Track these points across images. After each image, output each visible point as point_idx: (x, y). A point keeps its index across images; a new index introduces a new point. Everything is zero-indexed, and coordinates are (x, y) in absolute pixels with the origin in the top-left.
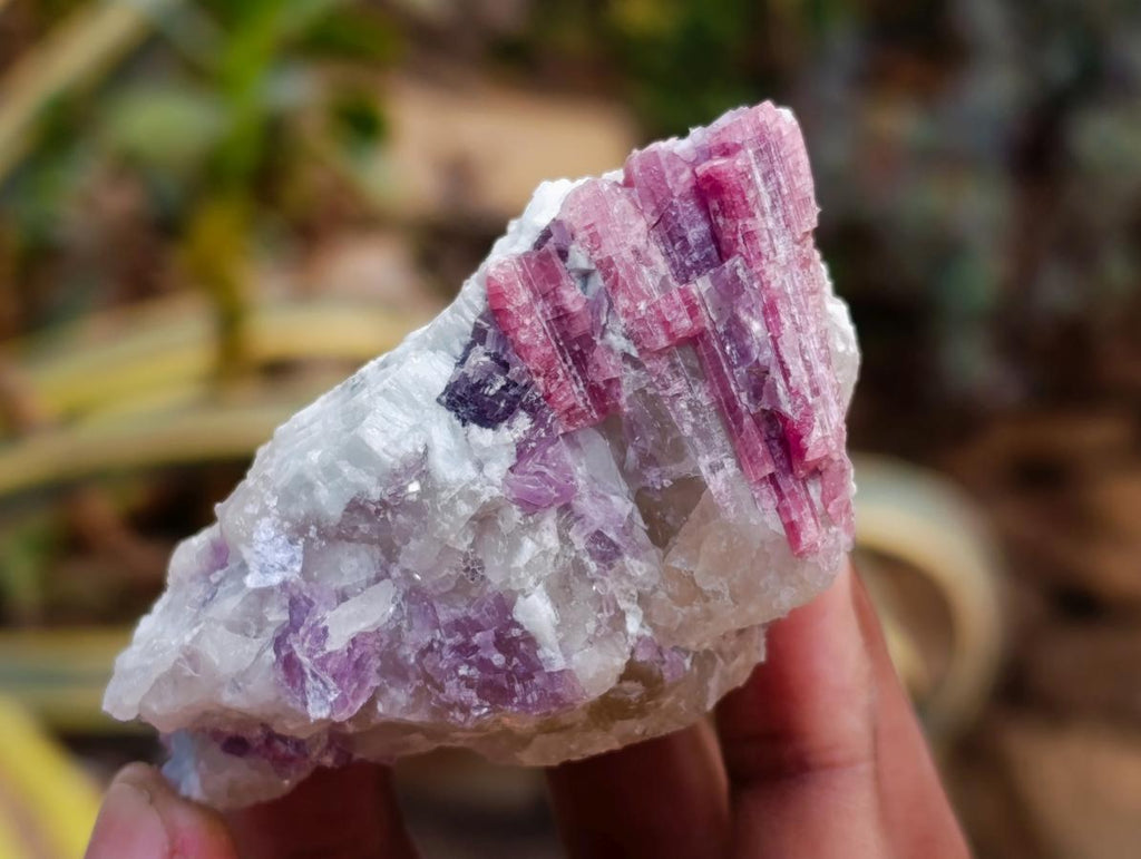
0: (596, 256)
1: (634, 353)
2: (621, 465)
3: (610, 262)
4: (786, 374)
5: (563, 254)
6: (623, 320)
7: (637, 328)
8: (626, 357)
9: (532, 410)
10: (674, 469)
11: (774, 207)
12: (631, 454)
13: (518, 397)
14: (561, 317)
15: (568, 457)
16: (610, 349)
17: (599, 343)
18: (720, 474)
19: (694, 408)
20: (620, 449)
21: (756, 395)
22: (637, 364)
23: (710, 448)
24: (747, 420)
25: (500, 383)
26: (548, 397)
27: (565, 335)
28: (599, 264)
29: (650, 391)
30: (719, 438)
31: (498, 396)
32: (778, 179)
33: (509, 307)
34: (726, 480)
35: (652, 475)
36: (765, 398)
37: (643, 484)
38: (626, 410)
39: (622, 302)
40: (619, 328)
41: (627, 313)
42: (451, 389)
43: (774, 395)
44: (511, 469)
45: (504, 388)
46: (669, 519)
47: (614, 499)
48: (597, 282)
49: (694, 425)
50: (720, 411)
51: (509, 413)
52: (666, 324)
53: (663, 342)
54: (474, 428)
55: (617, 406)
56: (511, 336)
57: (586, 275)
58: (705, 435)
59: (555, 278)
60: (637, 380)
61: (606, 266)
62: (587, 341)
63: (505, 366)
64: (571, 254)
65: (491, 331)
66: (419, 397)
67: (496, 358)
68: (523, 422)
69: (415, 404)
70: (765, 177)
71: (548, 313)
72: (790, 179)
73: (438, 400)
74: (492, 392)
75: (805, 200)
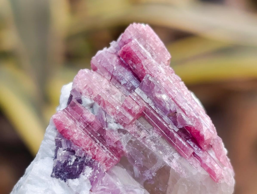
0: (93, 97)
1: (122, 127)
2: (133, 176)
3: (99, 97)
4: (183, 111)
5: (80, 101)
6: (112, 117)
7: (119, 118)
8: (119, 130)
9: (90, 164)
10: (155, 168)
11: (152, 56)
12: (136, 169)
13: (83, 162)
14: (88, 126)
15: (112, 179)
16: (112, 130)
17: (106, 129)
18: (174, 161)
19: (153, 140)
20: (130, 169)
21: (175, 124)
22: (125, 132)
23: (165, 152)
24: (175, 135)
25: (74, 159)
26: (94, 158)
27: (92, 132)
28: (95, 99)
29: (133, 140)
30: (168, 147)
31: (75, 164)
32: (150, 46)
33: (66, 127)
34: (177, 162)
35: (147, 175)
36: (179, 124)
37: (145, 180)
38: (127, 152)
39: (110, 110)
40: (113, 120)
41: (113, 114)
42: (55, 170)
43: (182, 120)
44: (91, 190)
45: (76, 160)
46: (160, 189)
47: (136, 190)
48: (97, 106)
49: (156, 146)
50: (164, 137)
51: (82, 169)
52: (130, 111)
53: (131, 118)
54: (70, 181)
55: (123, 152)
56: (71, 138)
57: (92, 106)
58: (161, 148)
59: (80, 112)
60: (127, 138)
61: (98, 99)
62: (102, 131)
63: (73, 152)
64: (83, 100)
65: (63, 141)
66: (43, 178)
67: (68, 150)
68: (88, 171)
69: (43, 181)
70: (145, 47)
71: (83, 126)
72: (154, 44)
73: (52, 176)
74: (72, 164)
75: (163, 50)
